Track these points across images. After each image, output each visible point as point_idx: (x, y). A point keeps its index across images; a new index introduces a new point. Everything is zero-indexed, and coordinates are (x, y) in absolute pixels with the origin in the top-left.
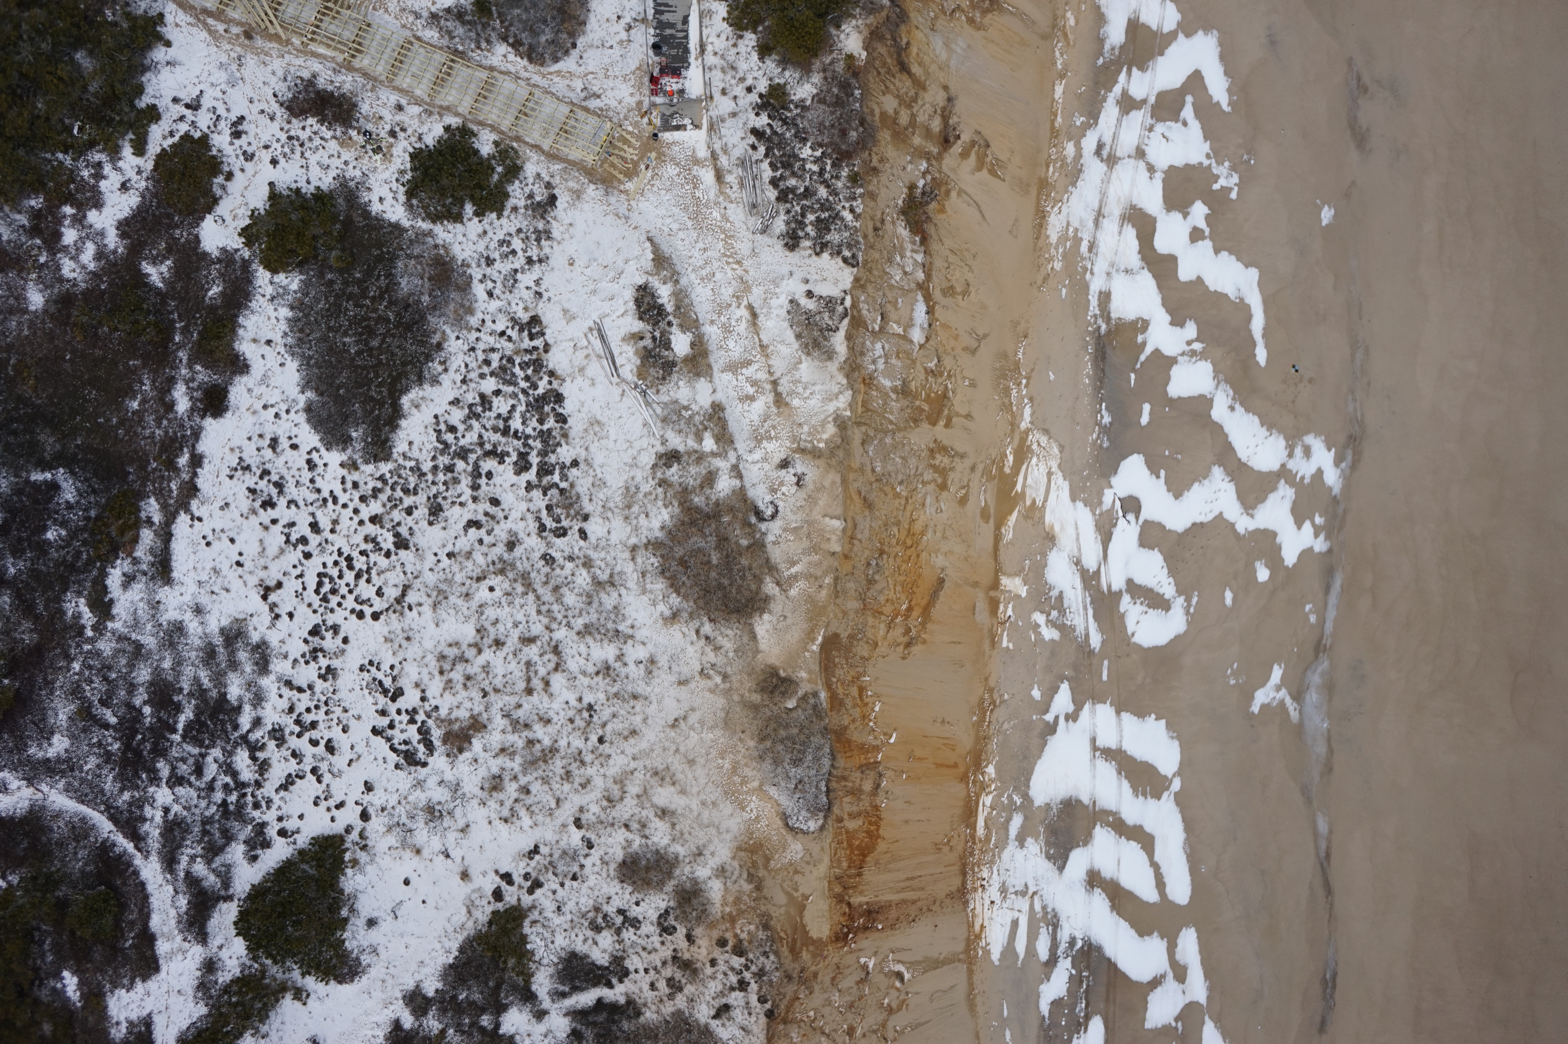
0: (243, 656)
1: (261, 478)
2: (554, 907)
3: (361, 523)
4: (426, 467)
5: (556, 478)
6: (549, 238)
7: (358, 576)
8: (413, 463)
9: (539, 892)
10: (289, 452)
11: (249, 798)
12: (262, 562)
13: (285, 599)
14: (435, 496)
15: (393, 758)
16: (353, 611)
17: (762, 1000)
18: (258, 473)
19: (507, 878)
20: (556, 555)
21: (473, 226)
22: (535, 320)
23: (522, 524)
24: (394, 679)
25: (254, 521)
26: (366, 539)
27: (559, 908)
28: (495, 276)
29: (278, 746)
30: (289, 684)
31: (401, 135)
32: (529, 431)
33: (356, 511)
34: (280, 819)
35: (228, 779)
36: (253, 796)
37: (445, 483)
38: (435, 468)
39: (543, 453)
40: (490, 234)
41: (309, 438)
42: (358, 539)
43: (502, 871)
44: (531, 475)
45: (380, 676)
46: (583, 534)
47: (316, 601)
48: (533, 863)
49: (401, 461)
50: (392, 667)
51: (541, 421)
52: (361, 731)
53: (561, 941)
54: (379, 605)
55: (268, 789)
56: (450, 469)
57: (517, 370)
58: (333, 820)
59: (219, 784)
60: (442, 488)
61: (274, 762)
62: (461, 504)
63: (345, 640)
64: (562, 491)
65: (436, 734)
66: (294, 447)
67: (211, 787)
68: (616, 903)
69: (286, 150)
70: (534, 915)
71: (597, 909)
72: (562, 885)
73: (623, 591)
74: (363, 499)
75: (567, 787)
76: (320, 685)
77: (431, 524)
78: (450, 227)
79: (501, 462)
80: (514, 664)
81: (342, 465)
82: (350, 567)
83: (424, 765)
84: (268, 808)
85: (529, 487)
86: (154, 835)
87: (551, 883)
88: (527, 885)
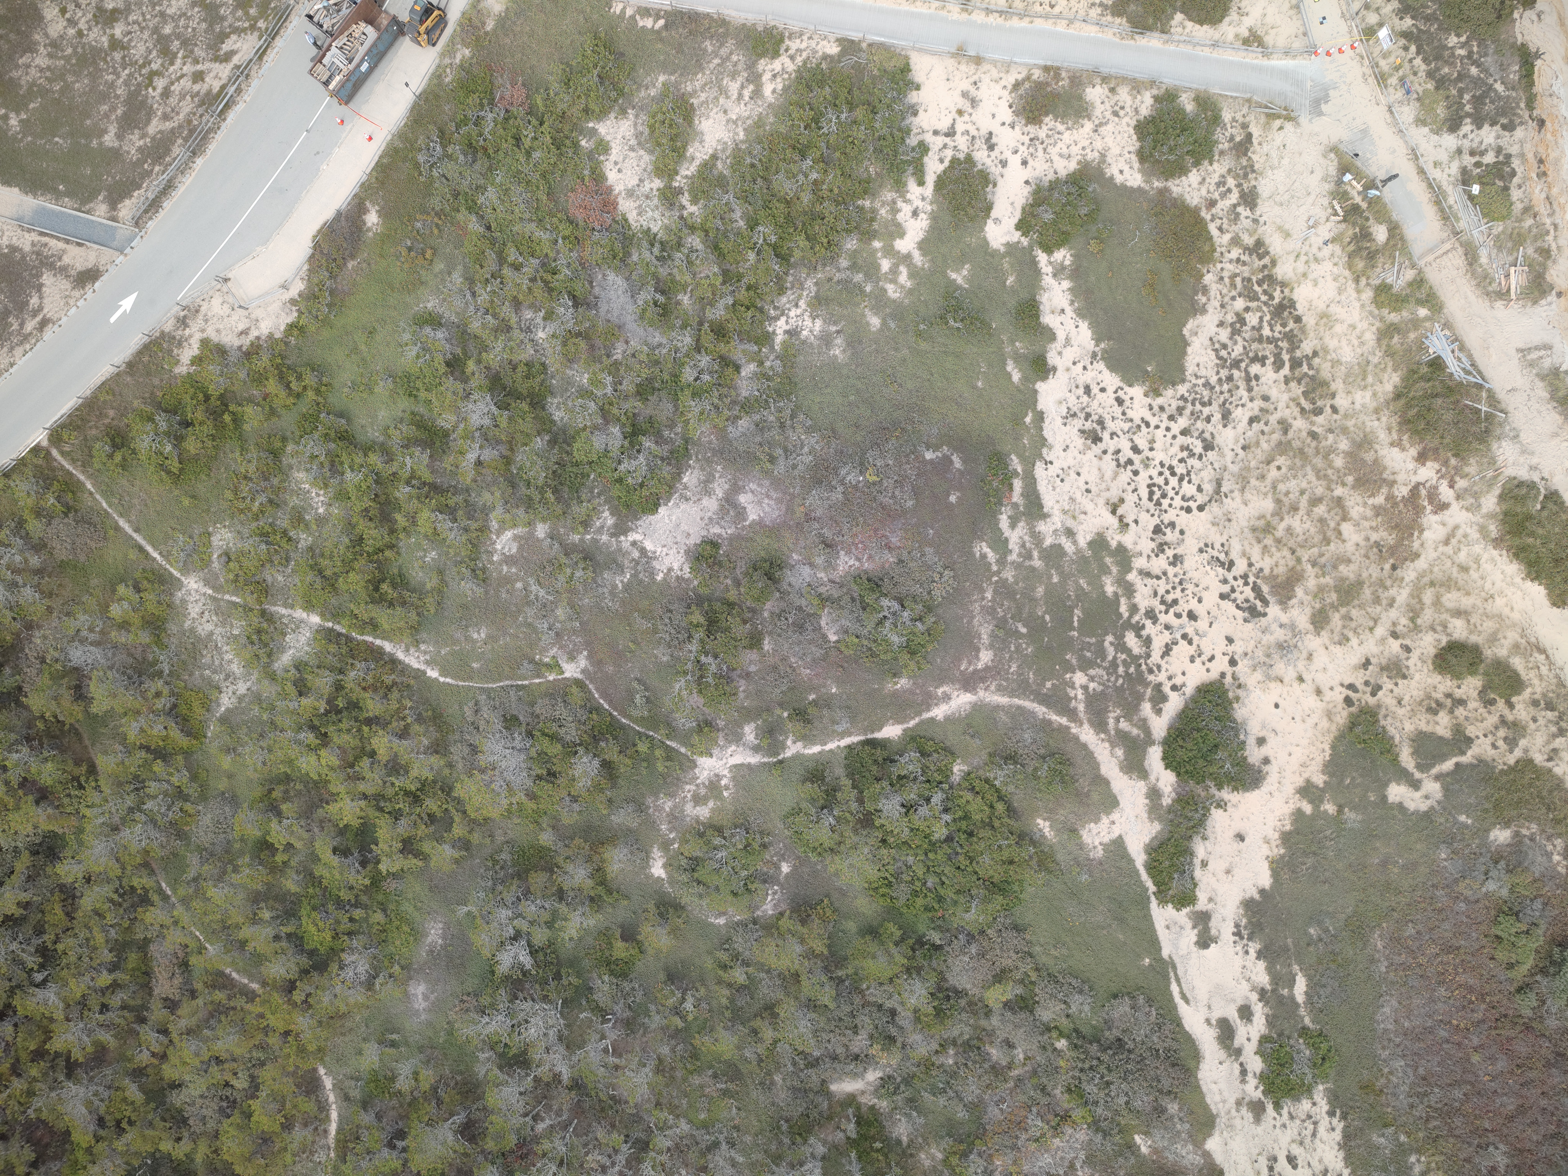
0: (1108, 560)
1: (1086, 419)
2: (1395, 702)
3: (1174, 437)
4: (1213, 380)
5: (1305, 368)
6: (1253, 171)
7: (1181, 480)
8: (1203, 380)
9: (1380, 693)
10: (1100, 396)
11: (1144, 667)
12: (1104, 486)
13: (1128, 510)
14: (1224, 404)
15: (1239, 614)
16: (1182, 508)
18: (1083, 416)
19: (1351, 687)
20: (1319, 430)
21: (1194, 177)
22: (1259, 243)
23: (1288, 411)
24: (1227, 554)
25: (1090, 454)
26: (1183, 448)
27: (1399, 703)
28: (1221, 214)
29: (1154, 623)
30: (1148, 574)
31: (1122, 113)
32: (1277, 335)
33: (1168, 429)
34: (1170, 678)
35: (1124, 656)
36: (1146, 664)
37: (1230, 391)
38: (1220, 380)
39: (1291, 351)
40: (1208, 180)
41: (1111, 380)
42: (1175, 449)
43: (1346, 683)
44: (1286, 370)
45: (1215, 554)
46: (1334, 409)
47: (1151, 505)
48: (1368, 672)
49: (1194, 381)
50: (1223, 545)
51: (1284, 325)
52: (1211, 598)
53: (1409, 727)
54: (1201, 499)
55: (1156, 657)
56: (1230, 378)
57: (1256, 287)
58: (1208, 670)
59: (1119, 661)
60: (1226, 395)
61: (1153, 636)
62: (1243, 405)
63: (1182, 532)
64: (1312, 378)
65: (1265, 589)
66: (1103, 390)
67: (1114, 664)
68: (1442, 690)
69: (1031, 150)
70: (1383, 712)
71: (1429, 697)
72: (1396, 684)
73: (1377, 447)
74: (1171, 418)
75: (1379, 609)
76: (1171, 571)
77: (1225, 426)
78: (1177, 182)
79: (1263, 365)
80: (1309, 523)
81: (1146, 395)
82: (1173, 474)
83: (1265, 615)
84: (1159, 671)
85: (1287, 381)
86: (1081, 707)
87: (1387, 684)
88: (1369, 689)
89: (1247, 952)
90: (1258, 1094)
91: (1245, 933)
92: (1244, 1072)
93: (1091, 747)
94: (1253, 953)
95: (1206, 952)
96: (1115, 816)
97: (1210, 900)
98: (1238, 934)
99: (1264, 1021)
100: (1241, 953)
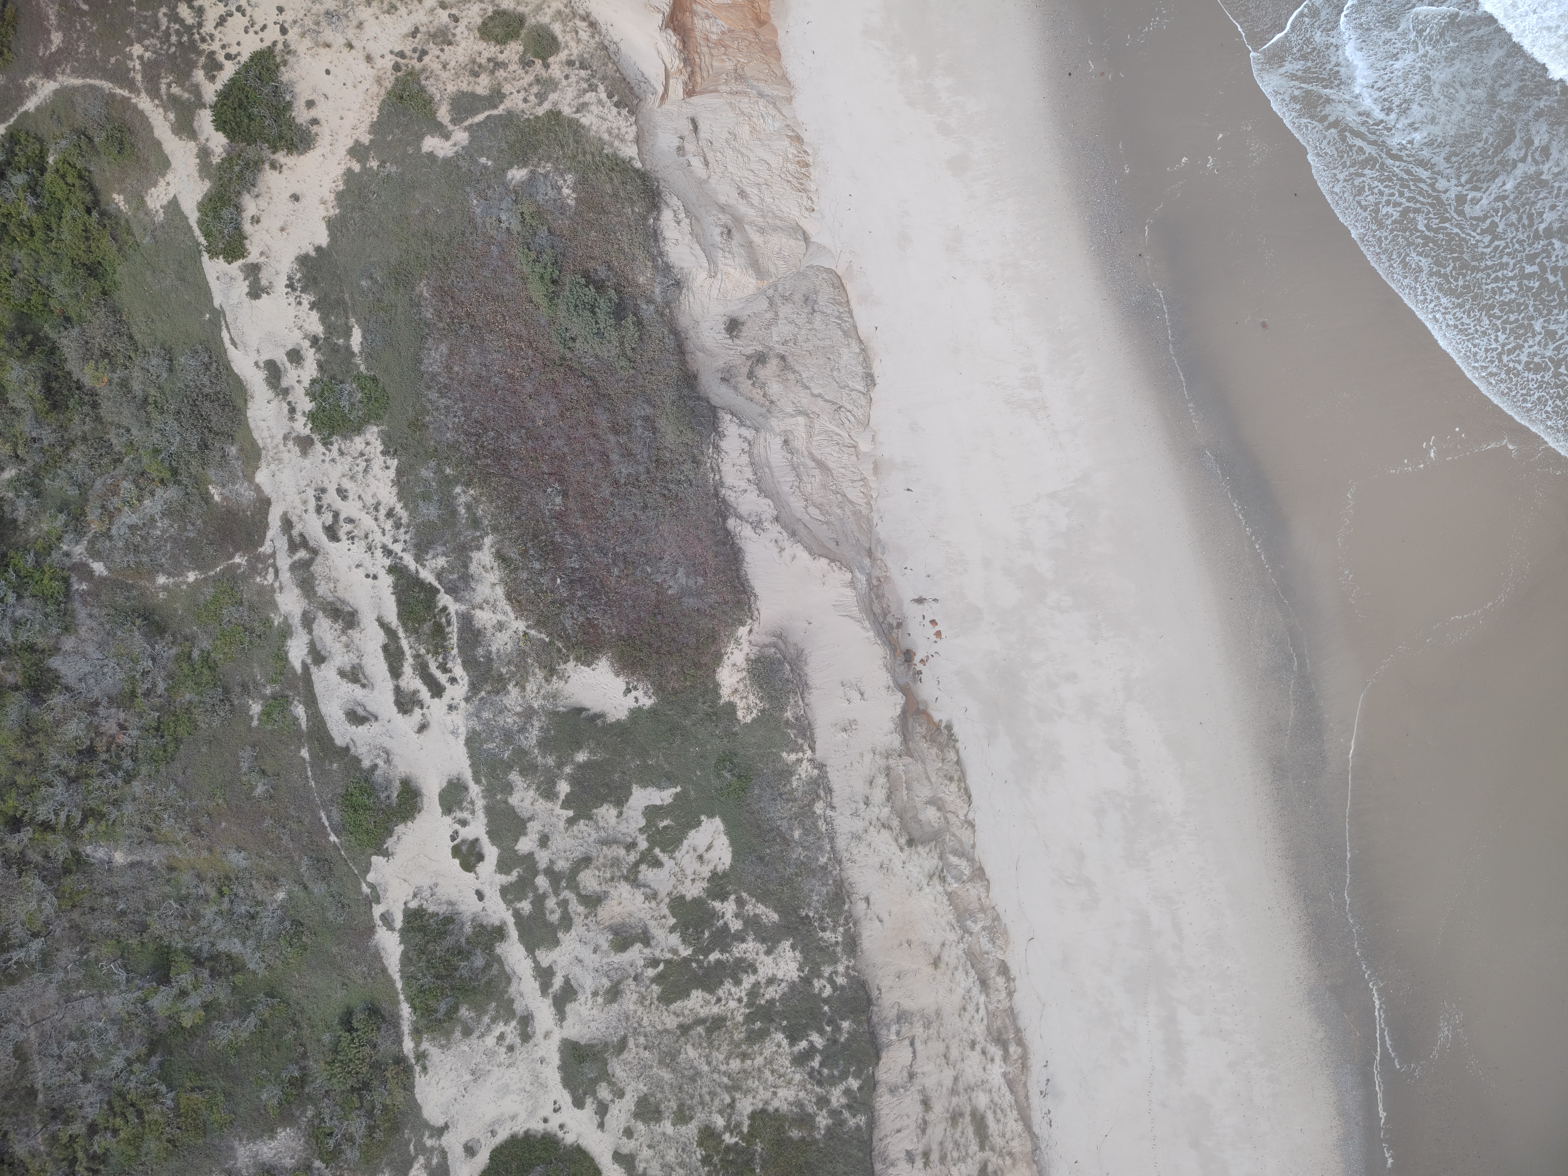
2: (440, 66)
9: (426, 59)
11: (197, 36)
17: (610, 96)
19: (402, 55)
27: (444, 66)
34: (223, 47)
35: (177, 26)
36: (199, 34)
43: (396, 51)
48: (416, 40)
53: (451, 88)
55: (209, 27)
58: (262, 40)
59: (172, 31)
61: (206, 6)
67: (167, 34)
68: (486, 55)
70: (427, 73)
71: (473, 62)
72: (442, 50)
84: (212, 40)
86: (139, 77)
87: (434, 50)
88: (416, 55)
89: (300, 303)
90: (307, 431)
91: (298, 285)
92: (292, 410)
93: (147, 113)
94: (306, 304)
95: (257, 302)
96: (169, 177)
97: (262, 254)
98: (291, 286)
99: (315, 366)
100: (294, 304)
